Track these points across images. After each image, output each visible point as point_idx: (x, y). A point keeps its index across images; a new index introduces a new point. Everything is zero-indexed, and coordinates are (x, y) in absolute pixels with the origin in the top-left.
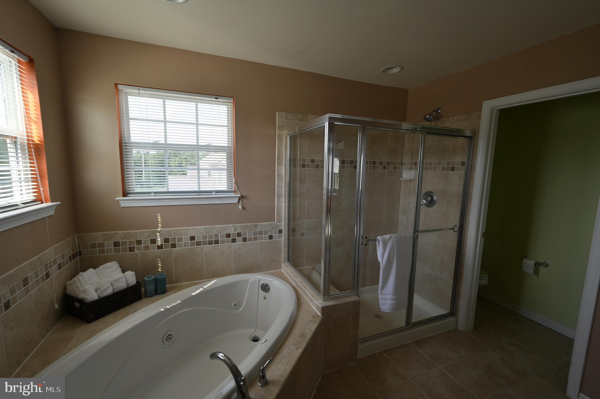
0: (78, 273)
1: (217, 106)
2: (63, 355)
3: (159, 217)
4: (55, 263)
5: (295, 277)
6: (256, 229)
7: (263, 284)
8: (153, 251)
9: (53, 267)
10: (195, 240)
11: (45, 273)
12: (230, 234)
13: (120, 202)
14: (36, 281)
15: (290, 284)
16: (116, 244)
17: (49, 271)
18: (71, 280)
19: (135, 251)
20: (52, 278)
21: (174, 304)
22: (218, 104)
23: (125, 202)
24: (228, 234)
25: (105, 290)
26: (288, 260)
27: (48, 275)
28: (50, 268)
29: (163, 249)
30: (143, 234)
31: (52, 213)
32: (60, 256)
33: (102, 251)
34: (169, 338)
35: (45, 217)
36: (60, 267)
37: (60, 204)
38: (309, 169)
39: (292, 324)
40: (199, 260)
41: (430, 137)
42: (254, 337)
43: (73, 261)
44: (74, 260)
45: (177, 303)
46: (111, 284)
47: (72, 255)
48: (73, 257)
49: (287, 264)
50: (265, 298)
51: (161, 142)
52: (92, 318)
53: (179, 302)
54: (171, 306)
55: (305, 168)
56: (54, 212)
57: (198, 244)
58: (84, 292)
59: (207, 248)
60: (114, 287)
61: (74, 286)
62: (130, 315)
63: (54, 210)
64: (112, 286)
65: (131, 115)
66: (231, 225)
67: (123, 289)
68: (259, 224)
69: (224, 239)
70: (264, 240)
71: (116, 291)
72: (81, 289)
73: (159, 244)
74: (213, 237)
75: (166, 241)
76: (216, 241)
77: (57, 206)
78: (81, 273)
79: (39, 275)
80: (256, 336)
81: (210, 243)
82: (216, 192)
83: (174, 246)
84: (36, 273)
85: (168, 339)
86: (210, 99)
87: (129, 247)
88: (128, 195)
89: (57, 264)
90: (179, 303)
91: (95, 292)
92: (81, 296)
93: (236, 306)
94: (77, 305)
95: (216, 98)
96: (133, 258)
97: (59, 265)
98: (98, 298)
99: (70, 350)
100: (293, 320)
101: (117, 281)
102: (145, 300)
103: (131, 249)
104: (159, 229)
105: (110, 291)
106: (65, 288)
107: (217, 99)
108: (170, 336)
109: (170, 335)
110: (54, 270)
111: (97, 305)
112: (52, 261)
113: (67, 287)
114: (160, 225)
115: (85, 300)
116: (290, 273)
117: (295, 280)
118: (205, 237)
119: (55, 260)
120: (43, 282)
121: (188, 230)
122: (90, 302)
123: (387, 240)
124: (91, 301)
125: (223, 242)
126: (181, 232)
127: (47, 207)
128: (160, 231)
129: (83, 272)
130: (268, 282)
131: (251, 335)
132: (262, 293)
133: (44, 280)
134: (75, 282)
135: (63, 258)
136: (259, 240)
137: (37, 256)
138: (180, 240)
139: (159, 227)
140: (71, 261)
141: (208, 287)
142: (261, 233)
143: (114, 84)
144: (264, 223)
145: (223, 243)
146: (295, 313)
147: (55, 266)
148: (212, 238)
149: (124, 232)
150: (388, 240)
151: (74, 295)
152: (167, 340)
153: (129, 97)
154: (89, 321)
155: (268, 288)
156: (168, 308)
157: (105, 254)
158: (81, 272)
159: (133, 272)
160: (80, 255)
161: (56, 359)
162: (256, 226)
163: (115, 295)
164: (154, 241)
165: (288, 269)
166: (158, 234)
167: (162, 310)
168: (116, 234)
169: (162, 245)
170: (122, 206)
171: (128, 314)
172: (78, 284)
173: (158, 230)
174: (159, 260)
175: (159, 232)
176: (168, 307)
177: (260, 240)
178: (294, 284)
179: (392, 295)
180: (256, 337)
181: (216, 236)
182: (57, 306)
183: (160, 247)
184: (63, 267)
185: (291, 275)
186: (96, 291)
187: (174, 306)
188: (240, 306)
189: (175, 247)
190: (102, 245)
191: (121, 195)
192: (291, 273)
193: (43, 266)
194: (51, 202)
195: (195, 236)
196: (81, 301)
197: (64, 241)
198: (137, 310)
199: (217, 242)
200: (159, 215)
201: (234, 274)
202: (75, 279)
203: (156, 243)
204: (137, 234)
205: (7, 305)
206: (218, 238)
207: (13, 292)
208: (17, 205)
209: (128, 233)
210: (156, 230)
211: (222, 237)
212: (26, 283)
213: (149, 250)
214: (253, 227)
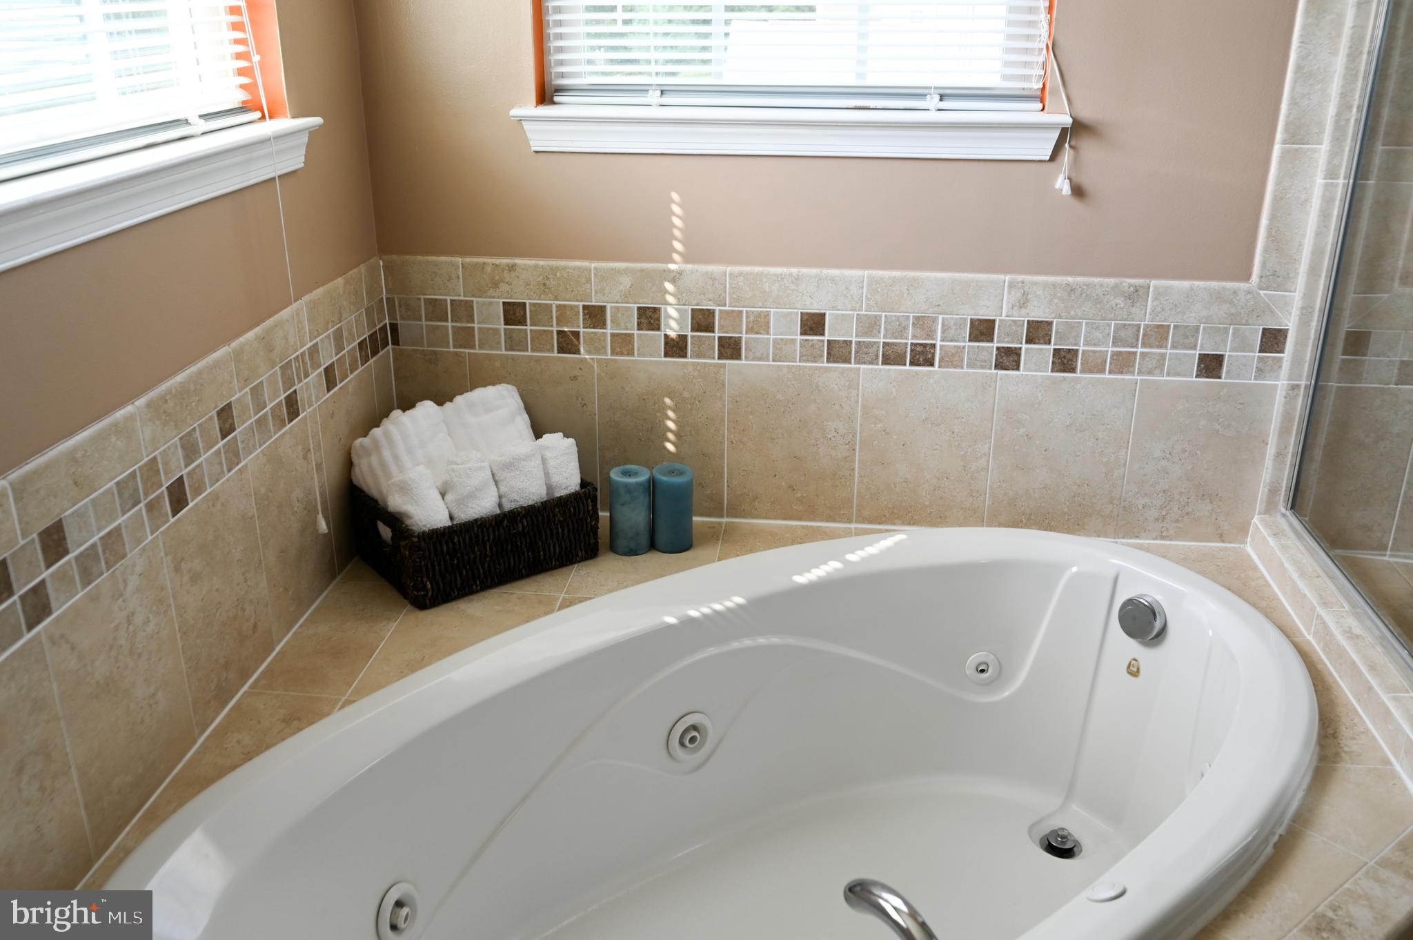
0: (386, 415)
2: (343, 707)
3: (676, 209)
4: (316, 365)
5: (1325, 604)
6: (1135, 310)
7: (1130, 602)
8: (648, 360)
9: (306, 376)
10: (823, 334)
11: (283, 397)
12: (993, 321)
13: (527, 126)
14: (259, 422)
15: (1287, 632)
16: (514, 314)
17: (295, 392)
18: (365, 435)
19: (577, 352)
20: (305, 418)
21: (718, 607)
23: (545, 130)
24: (981, 321)
25: (472, 496)
26: (1295, 504)
27: (292, 407)
28: (300, 381)
29: (685, 356)
30: (612, 283)
31: (295, 160)
32: (328, 337)
33: (465, 338)
34: (691, 736)
35: (274, 178)
36: (330, 378)
37: (321, 126)
39: (1269, 849)
40: (836, 431)
42: (1055, 833)
43: (371, 361)
44: (375, 358)
45: (729, 604)
46: (493, 475)
47: (370, 336)
48: (372, 346)
49: (1286, 521)
50: (1133, 671)
52: (430, 594)
53: (739, 600)
54: (706, 610)
56: (303, 159)
57: (838, 352)
58: (404, 488)
59: (873, 377)
60: (503, 489)
61: (374, 460)
62: (552, 611)
63: (303, 152)
64: (496, 483)
66: (1001, 277)
67: (531, 503)
68: (1153, 283)
69: (962, 344)
70: (1168, 374)
71: (508, 506)
72: (397, 477)
73: (673, 334)
74: (905, 328)
75: (703, 321)
76: (919, 349)
77: (312, 133)
78: (397, 413)
79: (265, 402)
80: (1063, 829)
81: (892, 357)
82: (942, 97)
83: (730, 348)
84: (255, 392)
85: (687, 742)
87: (559, 332)
88: (556, 99)
89: (322, 369)
90: (740, 606)
91: (439, 497)
92: (396, 502)
93: (982, 671)
94: (385, 532)
96: (575, 378)
97: (326, 370)
98: (449, 523)
99: (361, 693)
100: (1281, 830)
101: (510, 466)
102: (607, 566)
103: (568, 343)
104: (672, 266)
105: (484, 505)
106: (349, 464)
108: (694, 733)
109: (694, 727)
110: (310, 386)
111: (445, 548)
112: (303, 354)
113: (355, 459)
114: (678, 246)
115: (408, 522)
116: (1295, 576)
117: (1319, 616)
118: (870, 325)
119: (314, 351)
120: (280, 430)
121: (797, 279)
122: (424, 532)
124: (427, 530)
125: (952, 360)
126: (766, 287)
127: (279, 137)
128: (680, 273)
129: (404, 410)
130: (1159, 598)
131: (1042, 820)
132: (1123, 646)
133: (284, 425)
134: (377, 446)
135: (339, 348)
136: (1140, 373)
137: (258, 330)
138: (760, 324)
139: (676, 257)
140: (365, 360)
141: (863, 559)
142: (1158, 334)
144: (1186, 284)
145: (955, 367)
146: (1300, 794)
147: (316, 376)
148: (901, 332)
149: (541, 263)
151: (374, 493)
152: (682, 744)
154: (422, 604)
155: (1158, 625)
156: (693, 619)
157: (473, 347)
158: (398, 408)
159: (571, 441)
160: (396, 342)
161: (321, 715)
162: (1136, 296)
163: (505, 523)
164: (650, 318)
165: (1284, 548)
166: (669, 286)
167: (671, 620)
168: (512, 268)
169: (683, 338)
170: (535, 146)
171: (547, 607)
172: (387, 454)
173: (670, 271)
174: (667, 401)
175: (674, 278)
176: (694, 613)
177: (1150, 373)
178: (1310, 638)
180: (1066, 837)
181: (923, 323)
182: (323, 526)
183: (676, 347)
184: (341, 382)
185: (1301, 584)
186: (443, 495)
187: (716, 612)
188: (1002, 677)
189: (736, 355)
190: (464, 310)
191: (532, 95)
192: (1302, 574)
193: (278, 367)
194: (294, 117)
195: (824, 314)
196: (396, 521)
197: (340, 281)
198: (581, 600)
199: (923, 356)
200: (675, 196)
201: (989, 525)
202: (376, 431)
203: (658, 329)
204: (589, 280)
205: (178, 498)
206: (931, 335)
207: (190, 452)
208: (186, 122)
209: (554, 270)
210: (660, 266)
211: (952, 332)
212: (227, 426)
213: (631, 353)
214: (1120, 301)
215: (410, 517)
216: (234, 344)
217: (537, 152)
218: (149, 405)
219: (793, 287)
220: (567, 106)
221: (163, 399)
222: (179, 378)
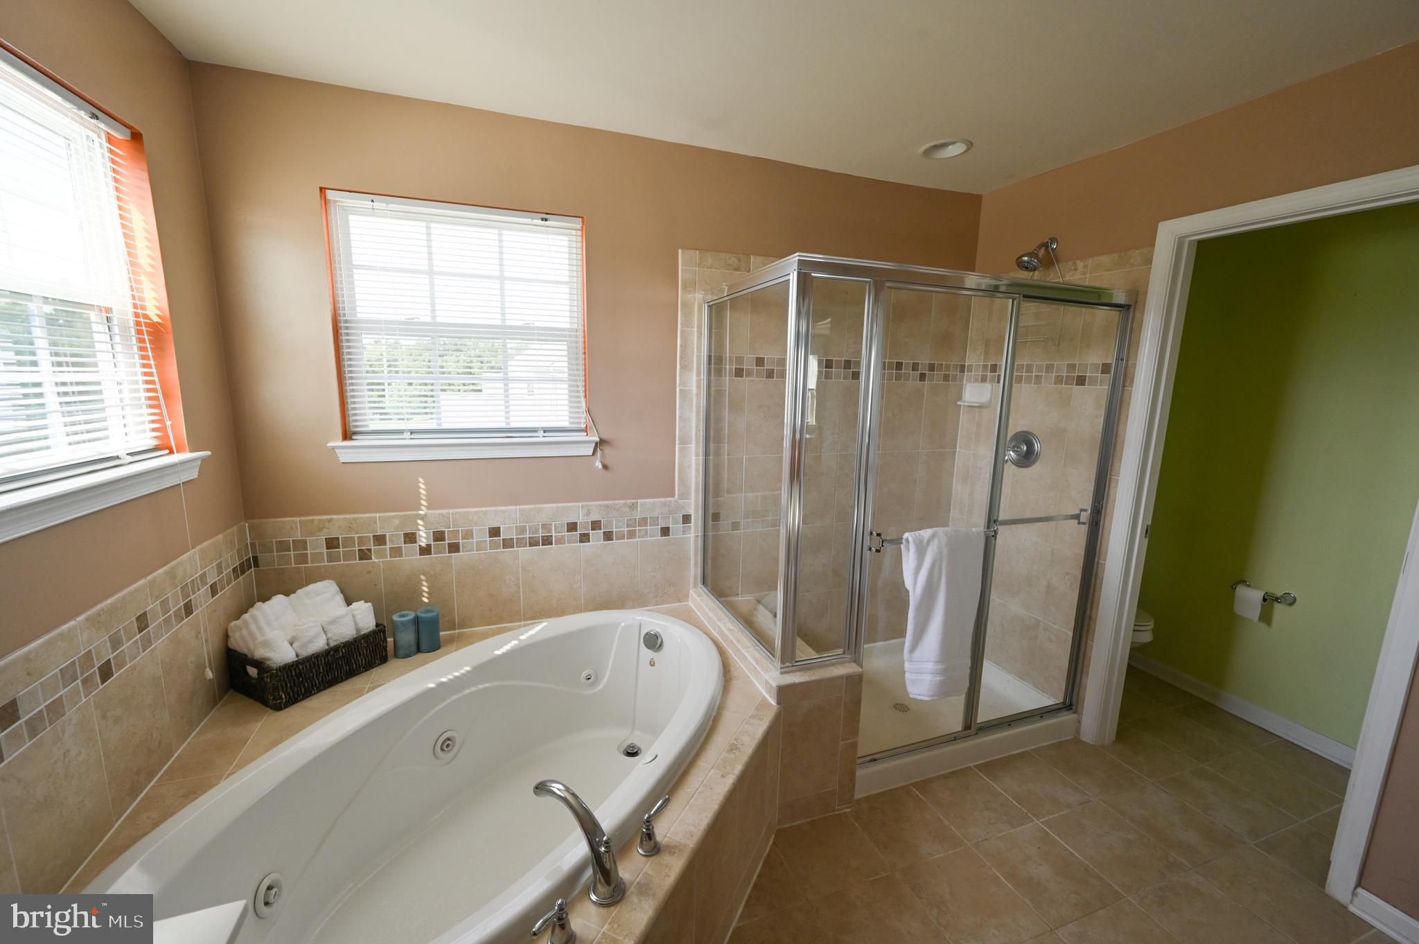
0: (252, 605)
1: (545, 236)
2: (227, 778)
3: (422, 486)
4: (204, 584)
5: (719, 620)
6: (633, 512)
7: (647, 634)
8: (411, 558)
9: (199, 590)
10: (500, 536)
11: (182, 604)
12: (577, 523)
13: (337, 451)
14: (165, 621)
15: (707, 634)
16: (332, 543)
17: (191, 600)
18: (238, 619)
19: (371, 559)
20: (198, 614)
21: (457, 674)
22: (547, 233)
23: (348, 452)
24: (571, 523)
25: (310, 642)
26: (704, 582)
27: (188, 609)
28: (194, 593)
29: (431, 554)
30: (388, 523)
31: (194, 474)
32: (213, 567)
33: (303, 559)
34: (447, 744)
35: (180, 484)
36: (214, 590)
37: (209, 456)
38: (753, 381)
39: (711, 723)
40: (510, 580)
41: (1030, 307)
42: (629, 746)
43: (241, 578)
44: (243, 576)
45: (462, 671)
46: (323, 629)
47: (240, 565)
48: (241, 569)
49: (702, 590)
50: (652, 664)
51: (423, 319)
52: (284, 701)
53: (468, 668)
54: (451, 677)
55: (743, 377)
56: (197, 473)
57: (508, 544)
58: (266, 644)
59: (525, 553)
60: (330, 635)
61: (244, 632)
62: (363, 695)
63: (198, 470)
64: (325, 632)
65: (357, 259)
66: (577, 504)
67: (347, 640)
68: (639, 501)
69: (564, 534)
70: (650, 537)
71: (332, 644)
72: (260, 638)
73: (423, 545)
74: (538, 529)
75: (439, 536)
76: (545, 538)
77: (204, 460)
78: (259, 604)
79: (170, 608)
80: (632, 744)
81: (533, 543)
82: (545, 432)
83: (454, 548)
84: (164, 604)
85: (445, 748)
86: (529, 221)
87: (359, 550)
88: (353, 437)
89: (208, 585)
90: (468, 672)
91: (289, 645)
92: (260, 653)
93: (589, 679)
94: (253, 672)
95: (542, 219)
96: (370, 572)
97: (211, 586)
98: (296, 659)
99: (239, 767)
100: (714, 714)
101: (333, 622)
102: (393, 664)
103: (364, 555)
104: (421, 512)
105: (319, 645)
106: (226, 636)
107: (546, 220)
108: (449, 742)
109: (448, 739)
110: (201, 597)
111: (294, 673)
112: (196, 578)
113: (230, 634)
114: (424, 503)
115: (268, 663)
116: (708, 611)
117: (718, 626)
118: (522, 530)
119: (203, 576)
120: (180, 623)
121: (486, 513)
122: (280, 667)
123: (925, 541)
124: (282, 665)
125: (560, 541)
126: (470, 518)
127: (182, 463)
128: (426, 515)
129: (264, 602)
130: (658, 630)
131: (624, 741)
132: (647, 654)
133: (183, 620)
134: (246, 624)
135: (220, 572)
136: (639, 538)
137: (165, 568)
138: (468, 535)
139: (423, 507)
140: (237, 577)
141: (528, 638)
142: (644, 521)
143: (318, 189)
144: (651, 500)
145: (562, 544)
146: (719, 698)
147: (204, 590)
148: (536, 531)
149: (348, 516)
150: (929, 541)
151: (244, 650)
152: (442, 749)
153: (351, 217)
154: (278, 708)
155: (659, 642)
156: (444, 683)
157: (308, 563)
158: (258, 601)
159: (370, 604)
160: (256, 565)
161: (211, 786)
162: (633, 507)
163: (332, 653)
164: (411, 538)
165: (702, 601)
166: (420, 522)
167: (432, 685)
168: (330, 520)
169: (429, 546)
170: (342, 460)
171: (360, 693)
172: (253, 627)
173: (420, 514)
174: (423, 577)
175: (422, 518)
176: (444, 680)
177: (643, 537)
178: (716, 634)
179: (935, 662)
180: (633, 747)
181: (546, 527)
182: (209, 674)
183: (426, 551)
184: (221, 591)
185: (711, 614)
186: (291, 644)
187: (456, 677)
188: (598, 680)
189: (457, 550)
190: (301, 545)
191: (340, 437)
192: (710, 609)
193: (179, 588)
194: (191, 452)
195: (500, 527)
196: (259, 664)
197: (220, 537)
198: (379, 686)
199: (547, 541)
200: (421, 480)
201: (585, 612)
202: (246, 616)
203: (416, 542)
204: (375, 523)
205: (106, 672)
206: (550, 531)
207: (116, 642)
208: (118, 458)
209: (355, 519)
210: (415, 512)
211: (559, 529)
212: (143, 625)
213: (401, 556)
214: (627, 509)
215: (269, 659)
216: (149, 578)
217: (343, 463)
218: (87, 620)
219: (483, 516)
220: (359, 441)
221: (98, 614)
222: (110, 601)
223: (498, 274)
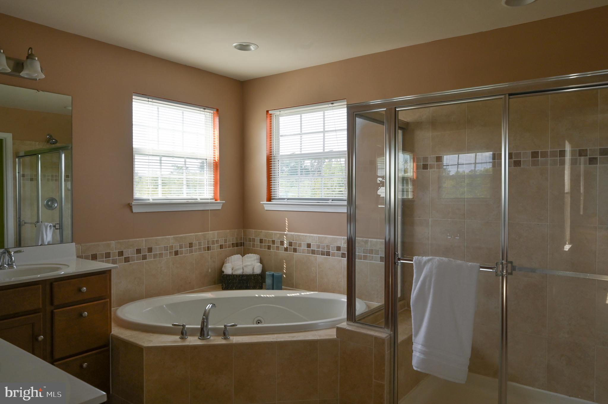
1: (332, 111)
3: (287, 221)
4: (217, 243)
6: (366, 245)
8: (282, 252)
9: (214, 244)
10: (310, 248)
11: (207, 246)
12: (340, 247)
13: (264, 205)
14: (199, 248)
16: (261, 241)
17: (210, 246)
18: (228, 258)
19: (270, 250)
20: (212, 252)
21: (268, 296)
22: (333, 109)
23: (268, 206)
24: (338, 246)
25: (236, 270)
27: (209, 249)
28: (212, 245)
29: (287, 251)
30: (275, 234)
31: (220, 208)
32: (222, 239)
33: (254, 245)
36: (221, 247)
37: (225, 203)
38: (434, 171)
40: (313, 270)
43: (236, 248)
45: (270, 296)
46: (243, 269)
47: (236, 243)
48: (236, 245)
51: (297, 153)
52: (224, 287)
54: (265, 296)
55: (428, 169)
57: (313, 252)
59: (320, 258)
65: (281, 133)
66: (341, 237)
67: (248, 274)
68: (369, 240)
69: (335, 252)
70: (374, 261)
73: (285, 247)
74: (325, 247)
75: (290, 244)
76: (327, 252)
77: (223, 203)
78: (233, 255)
79: (202, 245)
81: (323, 254)
82: (332, 200)
83: (295, 250)
84: (200, 243)
86: (327, 106)
87: (268, 245)
88: (271, 201)
89: (219, 245)
90: (273, 297)
95: (331, 104)
96: (270, 255)
98: (231, 274)
103: (269, 248)
104: (286, 233)
105: (239, 272)
107: (333, 104)
108: (259, 322)
109: (260, 320)
110: (215, 246)
111: (228, 278)
112: (214, 240)
113: (222, 265)
114: (287, 229)
118: (318, 247)
119: (217, 241)
120: (205, 251)
121: (306, 236)
125: (333, 255)
126: (301, 237)
128: (287, 234)
134: (227, 261)
135: (226, 242)
136: (369, 260)
137: (202, 233)
138: (300, 245)
139: (287, 231)
140: (233, 247)
141: (305, 294)
142: (371, 251)
143: (266, 112)
144: (375, 240)
145: (334, 257)
147: (217, 245)
148: (324, 248)
149: (266, 231)
152: (256, 323)
153: (280, 118)
156: (262, 297)
157: (255, 247)
159: (261, 265)
160: (244, 246)
162: (366, 242)
163: (241, 276)
164: (282, 243)
166: (285, 237)
167: (257, 296)
168: (261, 232)
169: (287, 247)
170: (266, 209)
173: (285, 234)
174: (284, 261)
175: (286, 235)
177: (371, 260)
181: (328, 246)
182: (210, 271)
183: (286, 249)
184: (224, 248)
186: (232, 269)
189: (296, 252)
190: (254, 240)
191: (266, 200)
193: (206, 241)
194: (220, 200)
195: (311, 244)
197: (228, 231)
199: (328, 254)
200: (286, 219)
201: (343, 294)
203: (283, 245)
204: (273, 235)
205: (176, 253)
206: (329, 249)
207: (181, 247)
209: (268, 233)
210: (284, 233)
211: (333, 249)
212: (191, 246)
213: (279, 250)
214: (363, 243)
215: (224, 272)
216: (196, 234)
217: (266, 210)
218: (173, 237)
219: (305, 238)
220: (274, 202)
221: (177, 237)
222: (181, 235)
223: (322, 130)
